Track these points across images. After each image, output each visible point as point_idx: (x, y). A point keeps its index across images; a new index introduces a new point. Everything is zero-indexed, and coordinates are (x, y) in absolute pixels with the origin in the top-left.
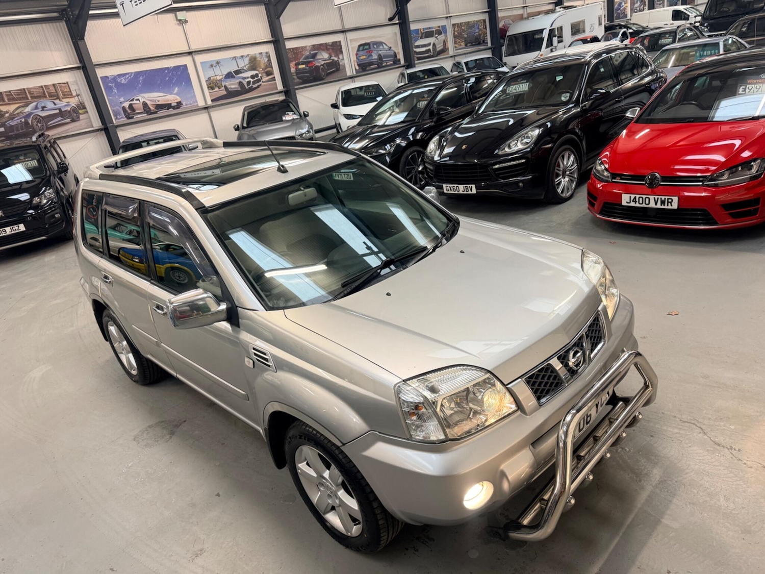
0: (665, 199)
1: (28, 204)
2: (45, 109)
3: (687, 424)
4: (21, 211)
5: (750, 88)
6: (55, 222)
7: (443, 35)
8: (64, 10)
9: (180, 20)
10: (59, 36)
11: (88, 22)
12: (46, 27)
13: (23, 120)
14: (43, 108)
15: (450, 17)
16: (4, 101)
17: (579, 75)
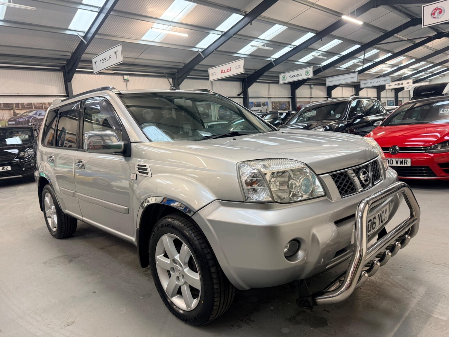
0: (403, 160)
1: (17, 155)
2: (41, 115)
3: (438, 265)
4: (11, 159)
5: (447, 110)
6: (29, 168)
7: (266, 106)
8: (64, 66)
9: (125, 80)
10: (58, 79)
11: (75, 74)
12: (52, 73)
13: (27, 119)
14: (40, 114)
15: (271, 98)
16: (19, 108)
17: (344, 109)
